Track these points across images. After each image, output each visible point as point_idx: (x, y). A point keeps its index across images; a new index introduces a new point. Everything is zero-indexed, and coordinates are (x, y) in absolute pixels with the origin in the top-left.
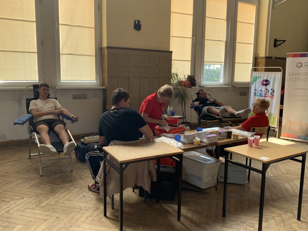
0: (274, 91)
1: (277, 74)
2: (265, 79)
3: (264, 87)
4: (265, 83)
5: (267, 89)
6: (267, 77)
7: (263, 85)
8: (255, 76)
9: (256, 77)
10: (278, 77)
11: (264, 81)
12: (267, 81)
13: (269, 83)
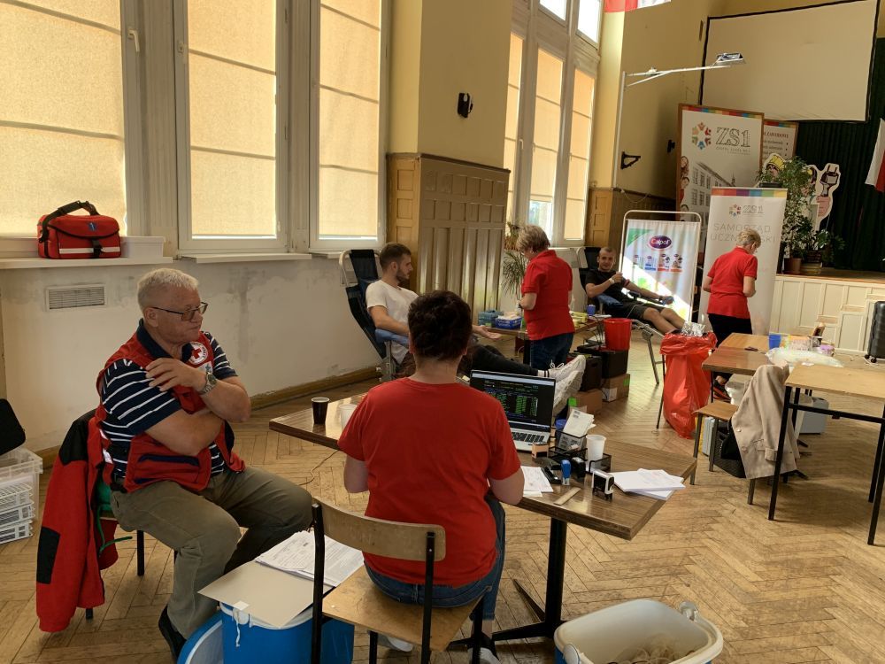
0: (680, 259)
1: (688, 227)
2: (660, 234)
3: (657, 252)
4: (659, 242)
5: (663, 255)
6: (666, 231)
7: (655, 246)
8: (635, 227)
9: (638, 231)
10: (690, 232)
11: (657, 239)
12: (664, 238)
13: (670, 243)
